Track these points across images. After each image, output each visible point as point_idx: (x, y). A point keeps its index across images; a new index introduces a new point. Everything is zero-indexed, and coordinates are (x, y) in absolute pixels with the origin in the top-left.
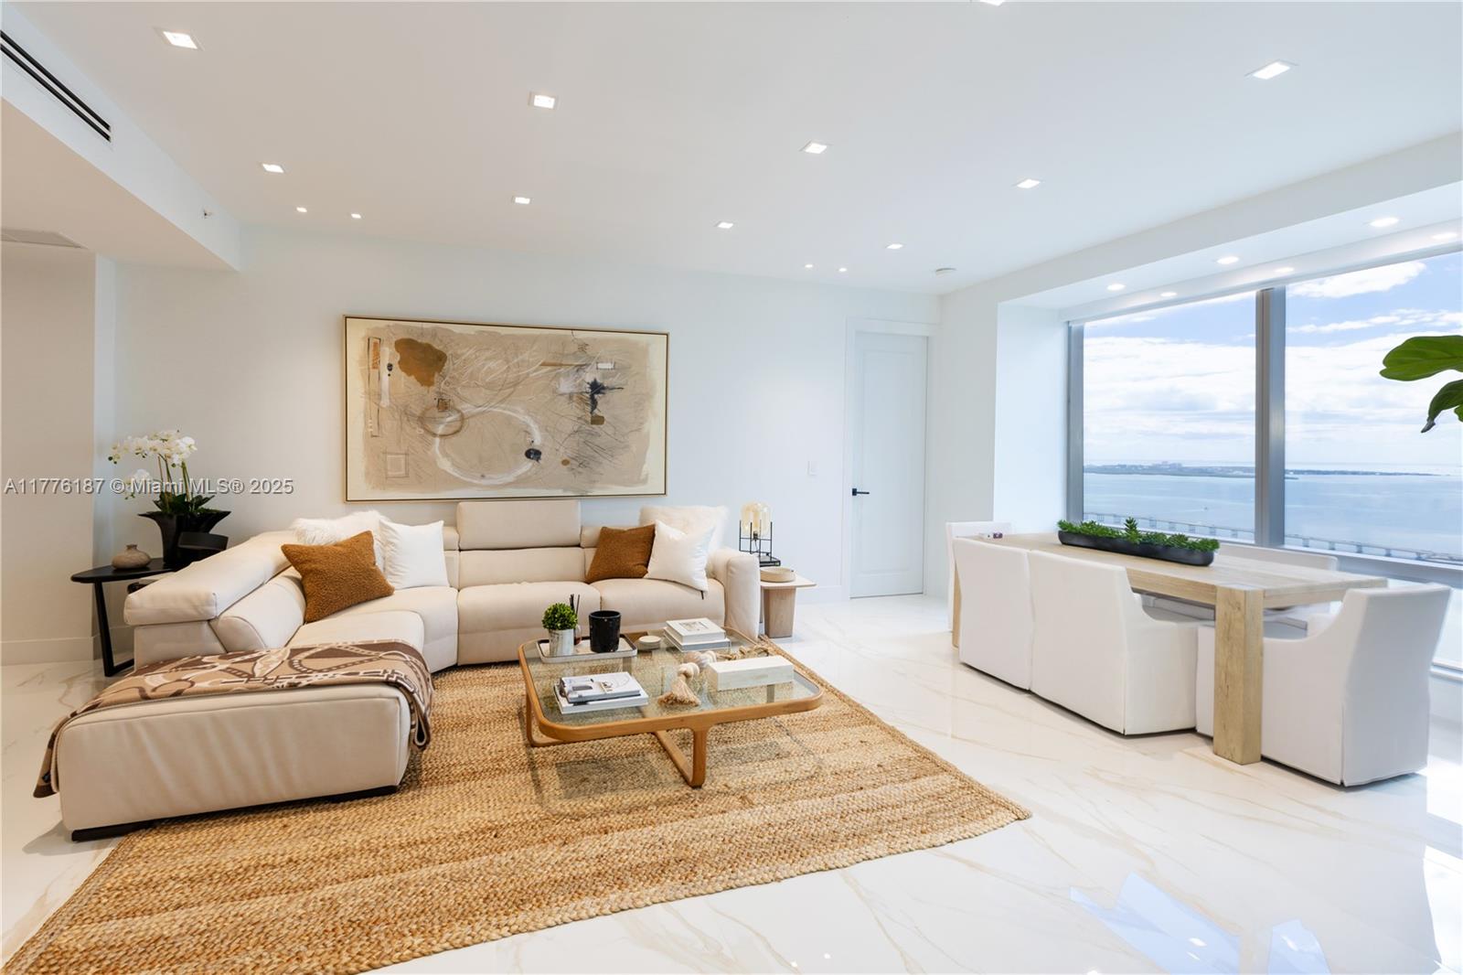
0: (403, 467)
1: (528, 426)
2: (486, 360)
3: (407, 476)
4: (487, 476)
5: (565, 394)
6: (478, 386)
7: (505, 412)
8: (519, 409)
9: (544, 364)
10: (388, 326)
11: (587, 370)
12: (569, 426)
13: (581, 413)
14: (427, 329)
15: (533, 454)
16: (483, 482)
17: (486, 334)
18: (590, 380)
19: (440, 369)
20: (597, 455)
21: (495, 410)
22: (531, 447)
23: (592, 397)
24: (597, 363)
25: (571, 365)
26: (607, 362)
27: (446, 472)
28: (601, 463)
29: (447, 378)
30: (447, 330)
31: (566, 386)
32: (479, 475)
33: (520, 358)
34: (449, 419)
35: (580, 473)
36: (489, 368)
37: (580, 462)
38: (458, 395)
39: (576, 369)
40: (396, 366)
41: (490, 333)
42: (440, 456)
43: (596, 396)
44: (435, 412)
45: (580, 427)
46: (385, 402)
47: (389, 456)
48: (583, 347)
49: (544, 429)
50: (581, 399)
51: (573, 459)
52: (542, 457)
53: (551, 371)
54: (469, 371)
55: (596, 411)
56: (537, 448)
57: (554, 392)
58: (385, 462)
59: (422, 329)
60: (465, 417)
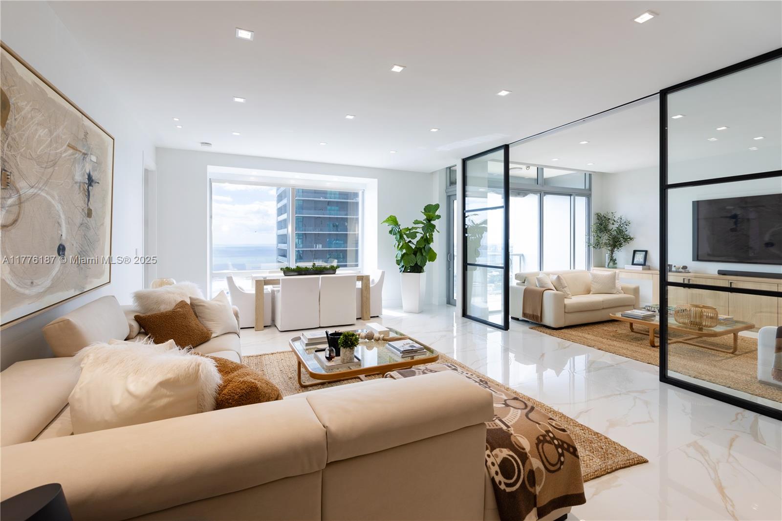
1: (60, 216)
2: (37, 124)
4: (35, 281)
5: (77, 182)
6: (32, 158)
7: (47, 197)
8: (55, 194)
9: (69, 145)
11: (86, 160)
12: (79, 218)
13: (83, 205)
15: (61, 250)
16: (32, 291)
18: (88, 170)
19: (5, 125)
21: (42, 193)
22: (60, 242)
23: (88, 189)
24: (91, 154)
25: (81, 152)
26: (94, 155)
27: (6, 283)
31: (78, 174)
32: (29, 282)
33: (57, 132)
34: (9, 202)
36: (39, 136)
38: (17, 166)
39: (83, 157)
45: (83, 220)
48: (86, 135)
50: (83, 189)
52: (66, 253)
53: (72, 154)
54: (26, 135)
56: (64, 243)
57: (73, 178)
60: (23, 200)
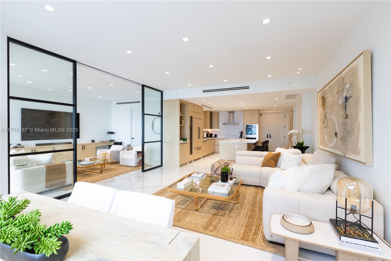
1: (335, 122)
8: (334, 114)
9: (337, 93)
18: (344, 96)
20: (347, 135)
23: (345, 104)
24: (346, 86)
25: (341, 91)
26: (348, 84)
28: (348, 140)
29: (326, 107)
31: (340, 101)
33: (333, 93)
34: (326, 121)
35: (344, 145)
37: (344, 139)
48: (344, 80)
49: (338, 124)
51: (342, 137)
55: (346, 112)
56: (337, 132)
57: (339, 105)
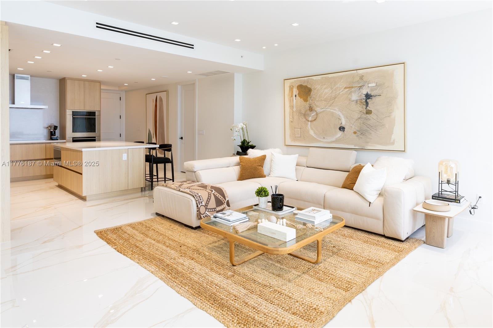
0: (300, 134)
1: (340, 116)
2: (324, 89)
3: (301, 137)
4: (325, 138)
5: (354, 101)
6: (322, 100)
7: (332, 110)
8: (336, 109)
9: (346, 88)
10: (295, 81)
11: (364, 88)
12: (356, 115)
13: (361, 109)
14: (306, 80)
15: (342, 129)
16: (325, 140)
17: (324, 78)
18: (365, 93)
19: (310, 95)
20: (368, 129)
21: (328, 110)
22: (341, 126)
23: (366, 101)
24: (368, 84)
25: (356, 87)
26: (373, 83)
27: (312, 136)
28: (371, 133)
29: (312, 98)
30: (312, 79)
31: (355, 97)
32: (323, 137)
33: (336, 86)
34: (313, 115)
35: (361, 138)
36: (325, 92)
37: (361, 133)
38: (315, 105)
39: (359, 88)
40: (297, 96)
41: (325, 78)
42: (310, 129)
43: (368, 100)
44: (308, 112)
45: (361, 116)
46: (295, 109)
47: (296, 129)
48: (362, 77)
49: (346, 117)
50: (361, 102)
51: (358, 131)
52: (345, 130)
53: (349, 90)
54: (319, 95)
55: (368, 108)
56: (343, 126)
57: (350, 100)
58: (295, 131)
59: (304, 80)
60: (318, 113)
